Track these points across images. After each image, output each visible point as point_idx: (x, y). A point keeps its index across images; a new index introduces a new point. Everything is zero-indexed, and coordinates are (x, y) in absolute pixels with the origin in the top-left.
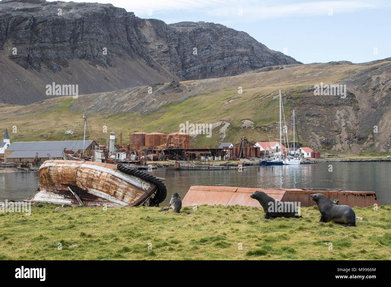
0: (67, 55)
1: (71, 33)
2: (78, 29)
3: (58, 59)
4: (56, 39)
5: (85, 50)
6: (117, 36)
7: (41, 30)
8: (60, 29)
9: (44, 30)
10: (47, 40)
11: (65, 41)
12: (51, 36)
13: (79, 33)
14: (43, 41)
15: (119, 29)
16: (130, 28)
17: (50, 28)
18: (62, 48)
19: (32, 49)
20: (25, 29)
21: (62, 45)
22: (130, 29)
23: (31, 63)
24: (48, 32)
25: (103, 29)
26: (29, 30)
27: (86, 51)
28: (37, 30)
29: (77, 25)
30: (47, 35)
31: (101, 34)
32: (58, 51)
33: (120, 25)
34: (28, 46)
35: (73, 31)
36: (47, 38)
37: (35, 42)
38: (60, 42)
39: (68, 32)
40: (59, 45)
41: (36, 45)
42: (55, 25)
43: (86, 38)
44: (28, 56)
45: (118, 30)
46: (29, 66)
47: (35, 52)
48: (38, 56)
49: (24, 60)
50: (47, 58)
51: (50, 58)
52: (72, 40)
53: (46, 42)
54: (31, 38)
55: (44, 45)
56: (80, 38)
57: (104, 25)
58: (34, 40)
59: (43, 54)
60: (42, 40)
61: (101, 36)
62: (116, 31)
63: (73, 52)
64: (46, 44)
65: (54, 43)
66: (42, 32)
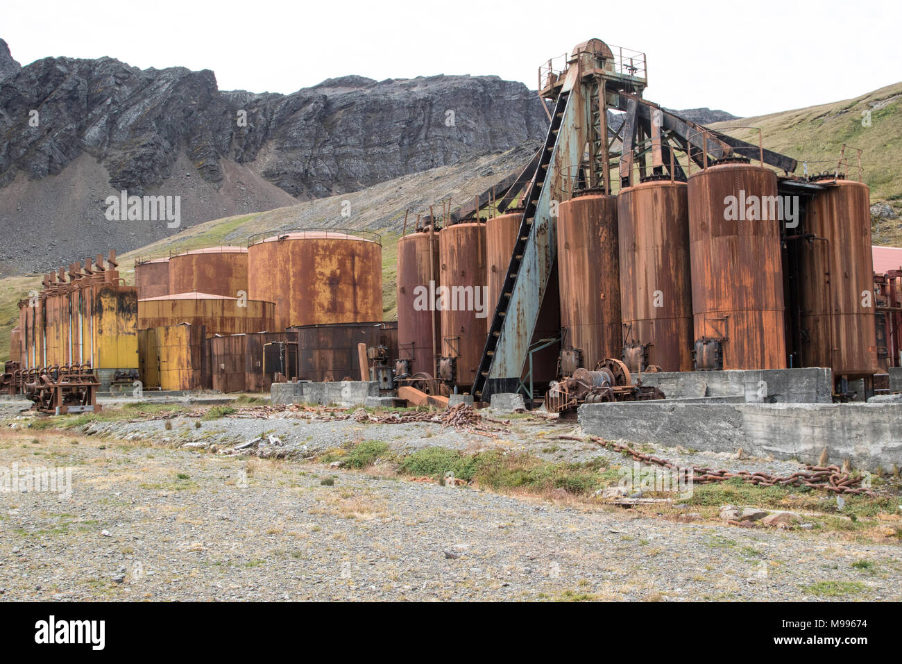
0: (392, 169)
1: (404, 126)
2: (419, 118)
3: (372, 178)
4: (371, 140)
5: (432, 158)
6: (506, 134)
7: (340, 121)
8: (382, 120)
9: (346, 122)
10: (352, 140)
11: (390, 143)
12: (360, 134)
13: (420, 127)
14: (342, 143)
15: (512, 122)
16: (534, 118)
17: (360, 116)
18: (383, 156)
19: (315, 159)
20: (305, 120)
21: (384, 150)
22: (534, 121)
23: (310, 186)
24: (354, 125)
25: (476, 121)
26: (313, 120)
27: (432, 161)
28: (333, 123)
29: (418, 110)
30: (350, 131)
31: (472, 130)
32: (374, 161)
33: (515, 114)
34: (308, 152)
35: (409, 123)
36: (353, 137)
37: (323, 145)
38: (379, 145)
39: (398, 124)
40: (377, 150)
41: (325, 151)
42: (372, 111)
43: (436, 136)
44: (306, 171)
45: (510, 124)
46: (306, 190)
47: (321, 163)
48: (326, 171)
49: (295, 179)
50: (347, 174)
51: (353, 175)
52: (406, 141)
53: (349, 145)
54: (316, 138)
55: (344, 150)
56: (422, 136)
57: (478, 114)
58: (322, 140)
59: (340, 169)
60: (341, 141)
61: (472, 133)
62: (506, 124)
63: (406, 164)
64: (349, 149)
65: (366, 147)
66: (341, 126)
